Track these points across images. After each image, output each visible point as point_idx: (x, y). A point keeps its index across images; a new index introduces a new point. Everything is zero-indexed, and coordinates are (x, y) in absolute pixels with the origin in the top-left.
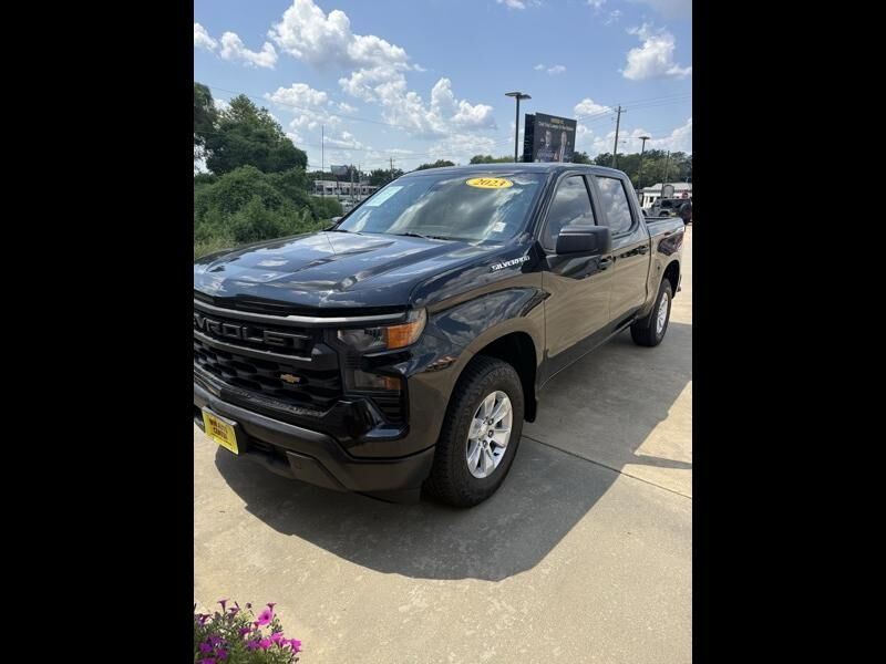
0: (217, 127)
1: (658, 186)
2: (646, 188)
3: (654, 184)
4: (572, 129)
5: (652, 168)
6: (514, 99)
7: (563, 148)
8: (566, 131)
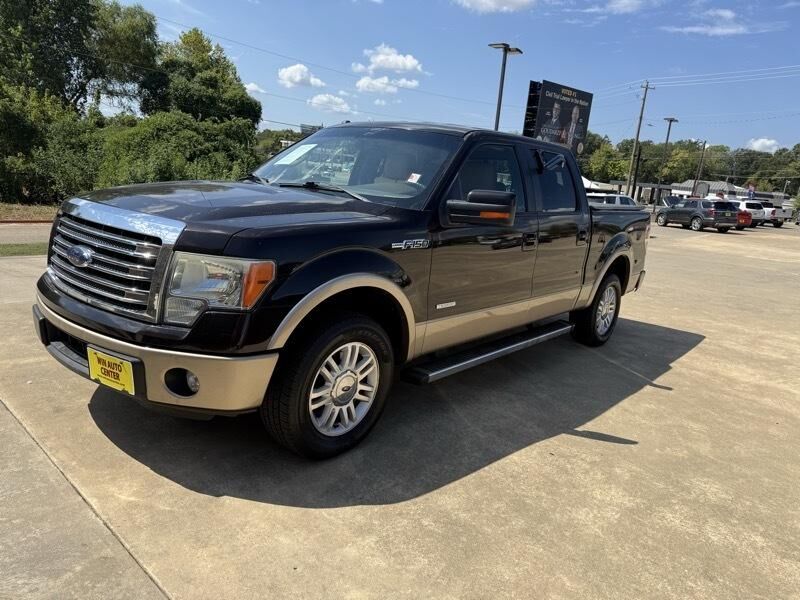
0: (159, 63)
1: (690, 183)
2: (674, 184)
3: (685, 180)
4: (587, 104)
5: (685, 161)
6: (501, 52)
7: (573, 127)
8: (579, 105)
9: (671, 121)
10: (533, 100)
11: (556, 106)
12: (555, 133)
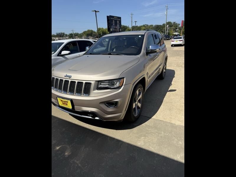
7: (118, 25)
8: (118, 20)
9: (136, 22)
10: (108, 20)
11: (113, 21)
12: (115, 27)
